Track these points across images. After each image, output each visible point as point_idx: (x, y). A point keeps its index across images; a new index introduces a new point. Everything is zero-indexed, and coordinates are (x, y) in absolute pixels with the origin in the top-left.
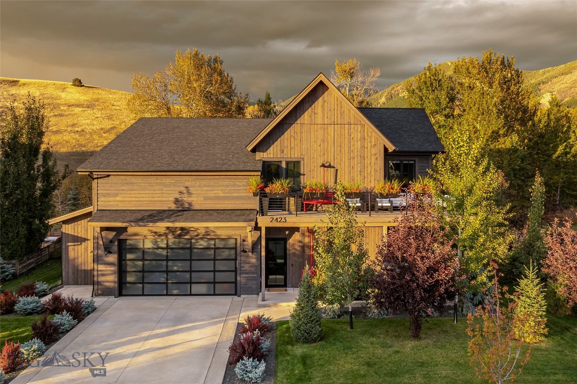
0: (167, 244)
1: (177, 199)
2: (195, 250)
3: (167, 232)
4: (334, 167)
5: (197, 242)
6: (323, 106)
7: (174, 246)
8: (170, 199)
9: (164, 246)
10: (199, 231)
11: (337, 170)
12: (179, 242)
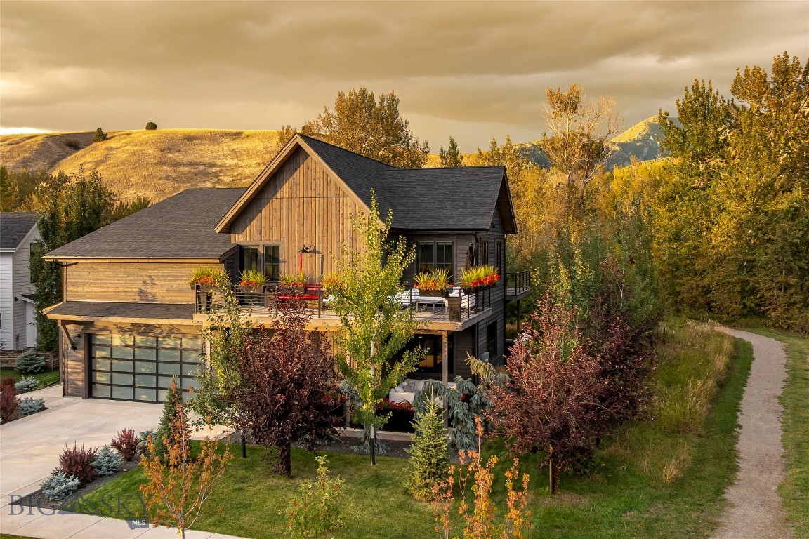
0: (134, 341)
1: (141, 290)
2: (162, 351)
3: (132, 327)
4: (319, 253)
5: (165, 341)
7: (141, 345)
8: (134, 290)
9: (132, 344)
10: (163, 329)
11: (323, 256)
12: (147, 340)
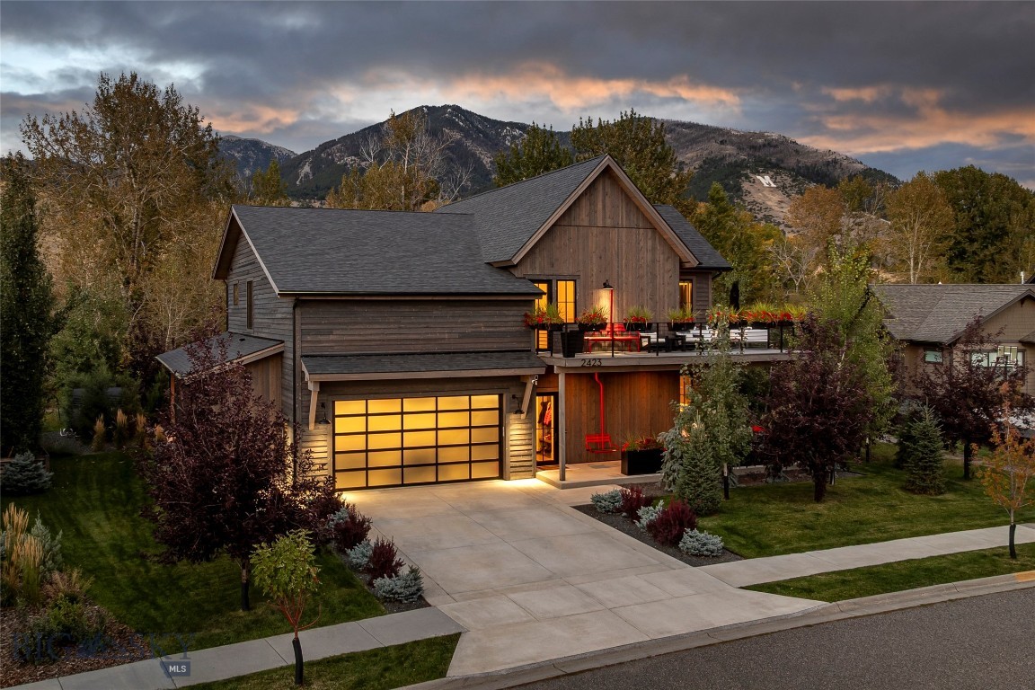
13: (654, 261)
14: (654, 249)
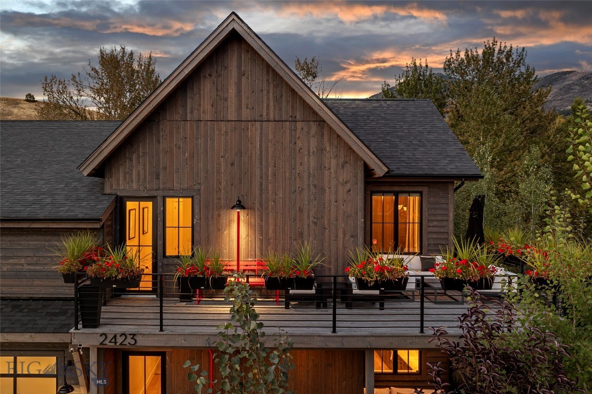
6: (239, 85)
13: (321, 167)
14: (321, 150)
